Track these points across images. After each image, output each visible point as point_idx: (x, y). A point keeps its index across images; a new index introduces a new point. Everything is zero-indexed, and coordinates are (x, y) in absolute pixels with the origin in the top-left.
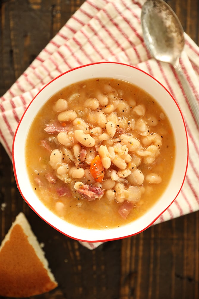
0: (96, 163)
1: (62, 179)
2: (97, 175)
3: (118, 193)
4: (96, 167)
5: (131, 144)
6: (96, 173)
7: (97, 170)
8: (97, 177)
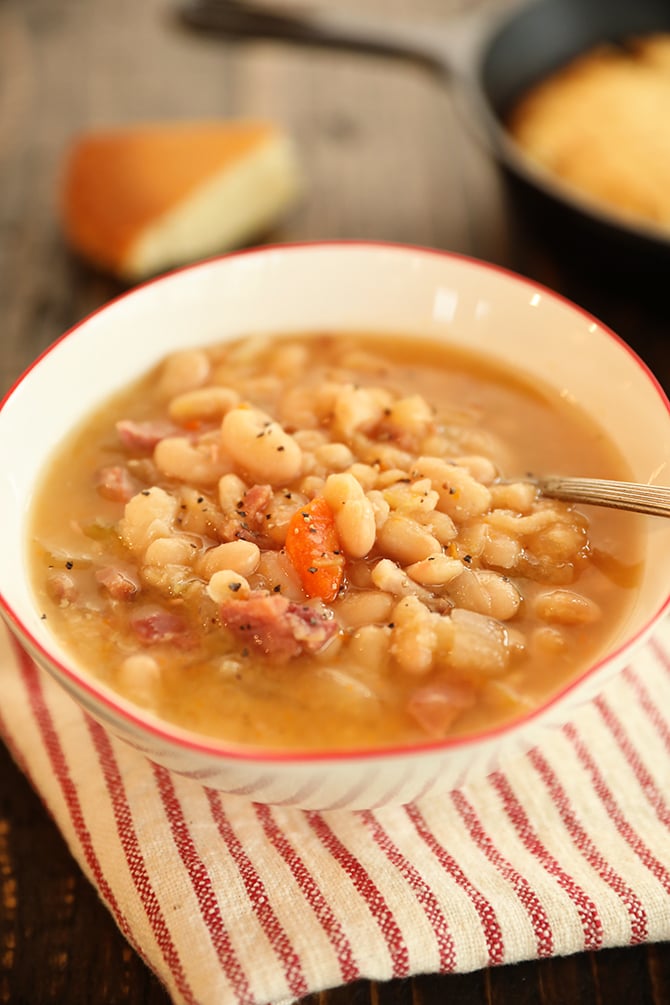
0: (313, 513)
1: (161, 581)
2: (312, 558)
3: (407, 625)
4: (312, 526)
5: (451, 492)
6: (310, 550)
7: (317, 539)
8: (317, 563)
